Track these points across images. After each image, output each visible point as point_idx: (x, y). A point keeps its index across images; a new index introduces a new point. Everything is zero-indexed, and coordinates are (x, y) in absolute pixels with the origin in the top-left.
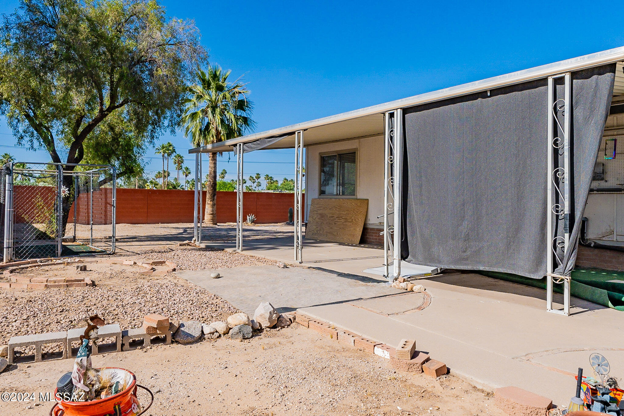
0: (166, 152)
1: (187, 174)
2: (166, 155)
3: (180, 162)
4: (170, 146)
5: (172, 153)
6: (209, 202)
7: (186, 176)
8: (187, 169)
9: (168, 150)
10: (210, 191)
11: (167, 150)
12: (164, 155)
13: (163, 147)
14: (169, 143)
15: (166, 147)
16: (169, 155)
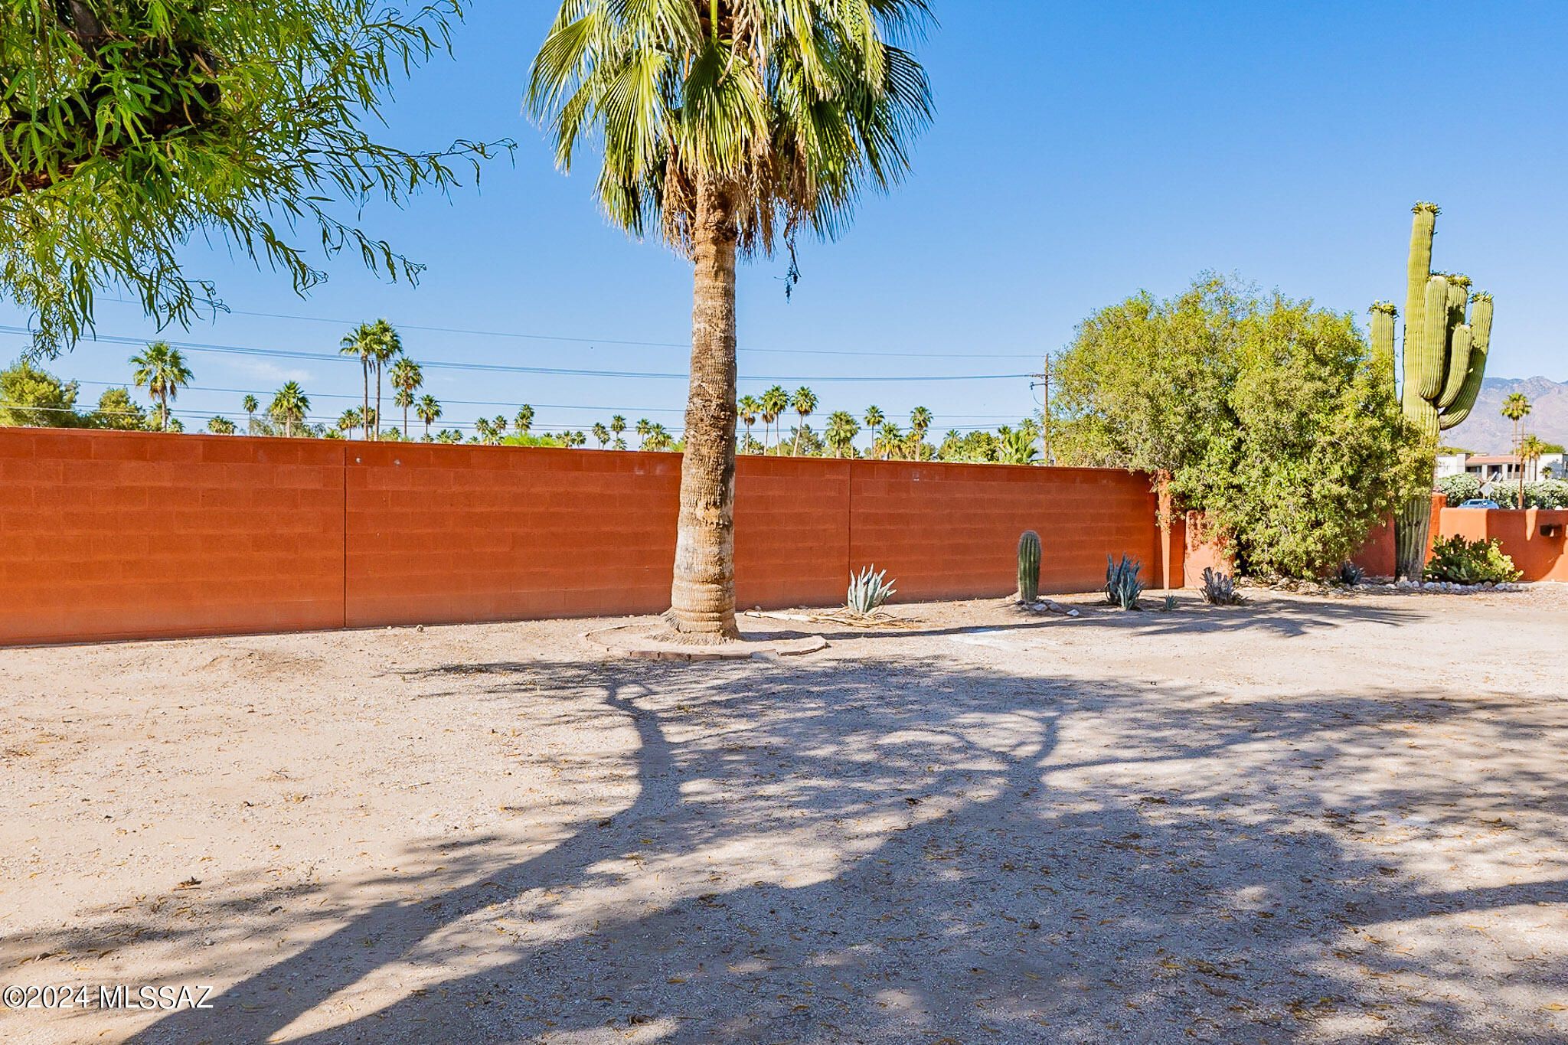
0: (373, 350)
1: (430, 415)
2: (373, 357)
3: (411, 381)
4: (386, 330)
5: (390, 351)
6: (700, 512)
7: (428, 421)
8: (431, 401)
9: (381, 343)
10: (704, 451)
11: (376, 343)
12: (366, 357)
13: (365, 334)
14: (381, 323)
15: (374, 334)
16: (383, 356)
